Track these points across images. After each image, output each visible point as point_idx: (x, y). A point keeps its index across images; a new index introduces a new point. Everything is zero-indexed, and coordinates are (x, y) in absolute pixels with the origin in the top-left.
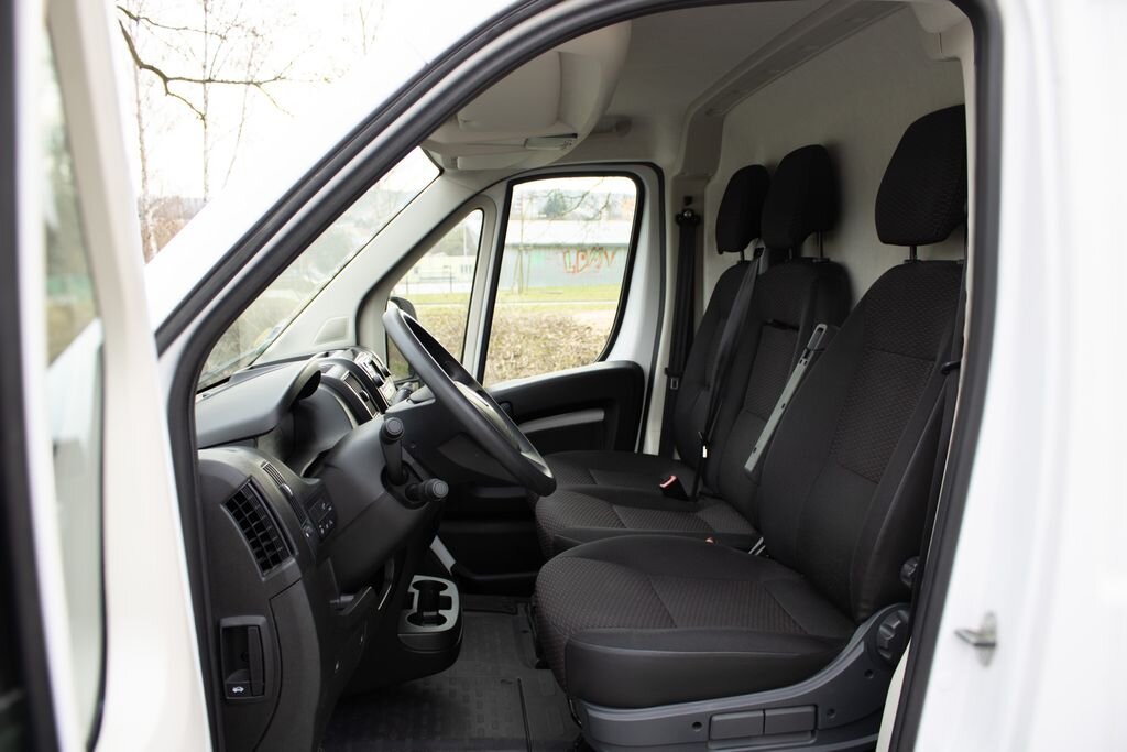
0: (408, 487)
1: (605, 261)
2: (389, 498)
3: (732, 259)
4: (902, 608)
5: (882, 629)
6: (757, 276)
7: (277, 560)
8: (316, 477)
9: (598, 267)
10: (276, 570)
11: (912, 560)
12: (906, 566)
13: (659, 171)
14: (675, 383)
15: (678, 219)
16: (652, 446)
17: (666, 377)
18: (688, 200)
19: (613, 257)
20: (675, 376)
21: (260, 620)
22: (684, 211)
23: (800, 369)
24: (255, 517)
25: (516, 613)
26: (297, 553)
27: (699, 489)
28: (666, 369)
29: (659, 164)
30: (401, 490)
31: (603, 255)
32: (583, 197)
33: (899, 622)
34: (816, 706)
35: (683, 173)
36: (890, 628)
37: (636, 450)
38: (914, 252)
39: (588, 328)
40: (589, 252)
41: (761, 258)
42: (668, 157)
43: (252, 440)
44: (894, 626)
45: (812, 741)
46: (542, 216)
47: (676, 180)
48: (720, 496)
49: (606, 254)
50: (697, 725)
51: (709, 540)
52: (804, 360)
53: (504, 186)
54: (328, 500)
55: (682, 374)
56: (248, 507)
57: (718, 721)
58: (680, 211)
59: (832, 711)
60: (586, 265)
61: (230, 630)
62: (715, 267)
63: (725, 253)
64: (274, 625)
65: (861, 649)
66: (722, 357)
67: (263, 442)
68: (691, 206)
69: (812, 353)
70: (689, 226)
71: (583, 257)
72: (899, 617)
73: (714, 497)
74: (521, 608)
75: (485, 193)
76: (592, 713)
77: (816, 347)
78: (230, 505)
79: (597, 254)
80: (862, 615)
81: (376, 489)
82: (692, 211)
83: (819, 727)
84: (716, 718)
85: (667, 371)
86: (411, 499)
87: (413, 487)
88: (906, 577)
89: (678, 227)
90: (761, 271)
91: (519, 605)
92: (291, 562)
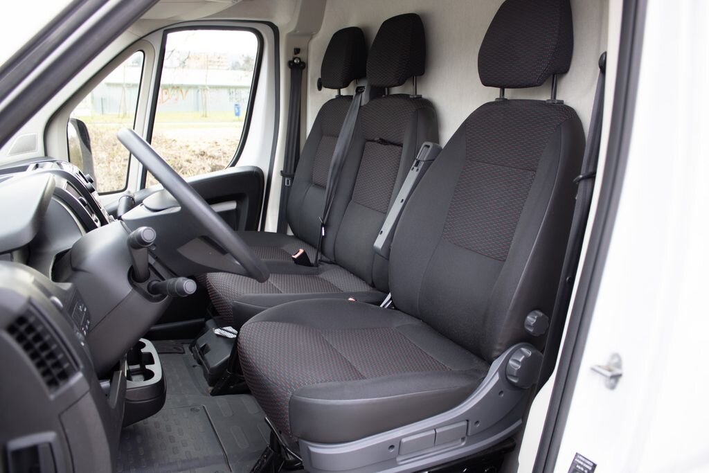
0: (150, 283)
1: (181, 96)
2: (136, 294)
3: (330, 94)
4: (523, 346)
5: (511, 362)
6: (360, 107)
7: (65, 376)
8: (67, 281)
9: (176, 100)
10: (64, 387)
11: (532, 313)
12: (529, 318)
13: (275, 30)
14: (288, 181)
15: (291, 64)
16: (271, 225)
17: (281, 177)
18: (297, 51)
19: (186, 92)
20: (288, 176)
21: (49, 436)
22: (294, 58)
23: (413, 175)
24: (38, 338)
25: (184, 353)
26: (82, 366)
27: (319, 258)
28: (281, 171)
29: (276, 23)
30: (144, 286)
31: (179, 92)
32: (172, 51)
33: (523, 357)
34: (468, 421)
35: (295, 31)
36: (517, 362)
37: (259, 230)
38: (503, 93)
39: (174, 140)
40: (170, 89)
41: (364, 93)
42: (285, 20)
43: (9, 254)
44: (520, 360)
45: (463, 444)
46: (135, 64)
47: (290, 35)
48: (336, 262)
49: (181, 91)
50: (392, 447)
51: (351, 299)
52: (416, 168)
53: (160, 33)
54: (82, 301)
55: (294, 175)
56: (31, 329)
57: (406, 443)
58: (291, 59)
59: (477, 422)
60: (169, 98)
61: (18, 453)
62: (316, 100)
63: (324, 89)
64: (65, 438)
65: (497, 378)
66: (335, 165)
67: (16, 254)
68: (298, 55)
69: (422, 164)
70: (298, 68)
71: (166, 93)
72: (523, 353)
73: (331, 263)
74: (186, 348)
75: (144, 39)
76: (312, 449)
77: (425, 159)
78: (11, 329)
79: (176, 91)
80: (496, 353)
81: (124, 287)
82: (300, 59)
83: (469, 434)
84: (404, 440)
85: (283, 174)
86: (154, 293)
87: (154, 283)
88: (529, 326)
89: (290, 70)
90: (363, 104)
91: (184, 346)
92: (79, 376)
